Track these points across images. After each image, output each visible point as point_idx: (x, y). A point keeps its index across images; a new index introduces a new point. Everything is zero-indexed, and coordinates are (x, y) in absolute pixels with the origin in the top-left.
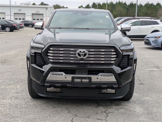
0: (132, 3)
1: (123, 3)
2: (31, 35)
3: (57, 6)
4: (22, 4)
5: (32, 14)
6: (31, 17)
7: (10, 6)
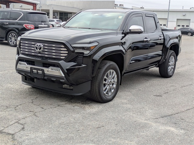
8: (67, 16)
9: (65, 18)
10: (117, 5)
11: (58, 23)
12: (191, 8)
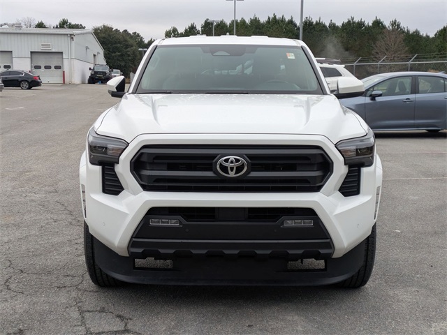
0: (310, 22)
1: (287, 20)
2: (16, 109)
3: (106, 30)
4: (5, 24)
5: (31, 52)
6: (29, 60)
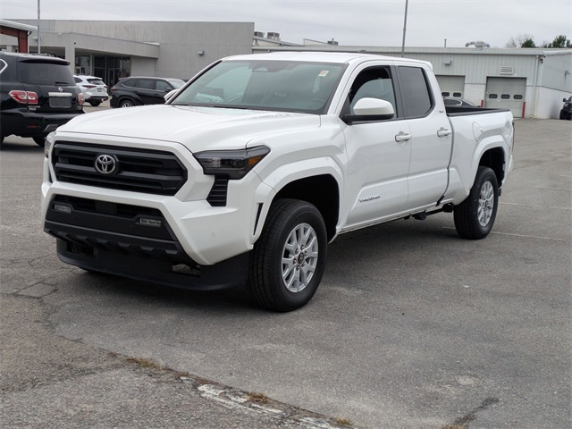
5: (488, 77)
6: (484, 87)
7: (400, 50)
8: (117, 65)
9: (112, 72)
10: (261, 34)
11: (91, 87)
12: (467, 45)
